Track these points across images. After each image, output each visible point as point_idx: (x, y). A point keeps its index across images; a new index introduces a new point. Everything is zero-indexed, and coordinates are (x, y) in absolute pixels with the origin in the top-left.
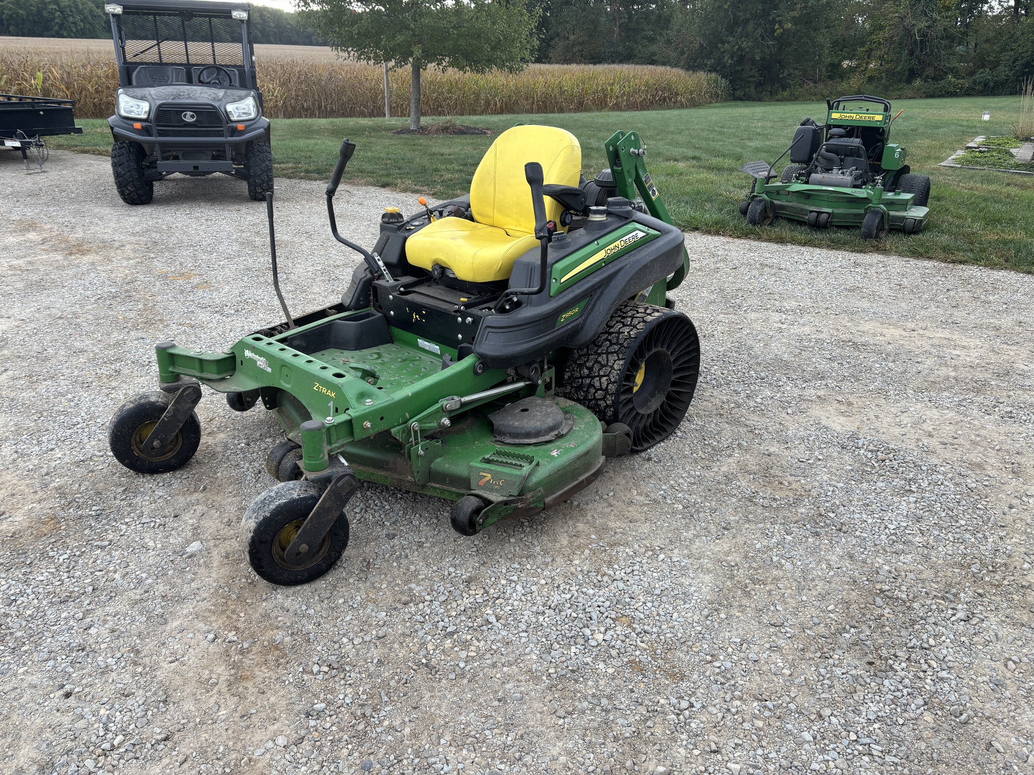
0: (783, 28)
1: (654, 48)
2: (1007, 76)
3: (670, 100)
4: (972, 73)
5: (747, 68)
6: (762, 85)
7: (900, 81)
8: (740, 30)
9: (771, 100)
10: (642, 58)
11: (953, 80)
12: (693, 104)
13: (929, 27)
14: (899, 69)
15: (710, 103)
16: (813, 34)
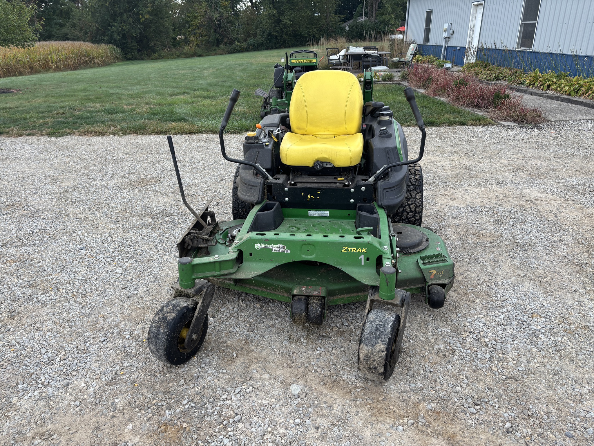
0: (144, 17)
1: (65, 30)
2: (262, 40)
3: (90, 62)
4: (245, 40)
5: (129, 41)
6: (141, 51)
7: (213, 45)
8: (119, 18)
9: (149, 59)
10: (59, 37)
11: (238, 44)
12: (105, 64)
13: (220, 17)
14: (211, 39)
15: (115, 62)
16: (162, 21)
